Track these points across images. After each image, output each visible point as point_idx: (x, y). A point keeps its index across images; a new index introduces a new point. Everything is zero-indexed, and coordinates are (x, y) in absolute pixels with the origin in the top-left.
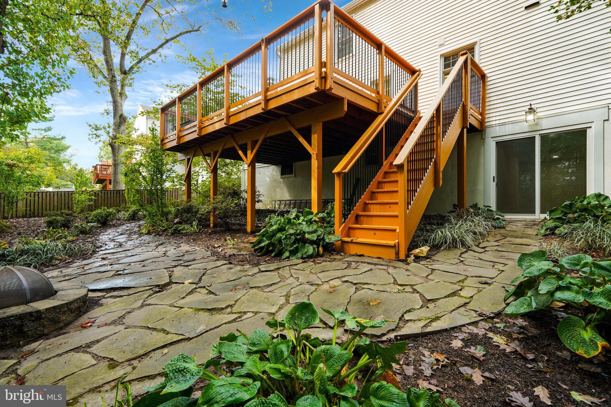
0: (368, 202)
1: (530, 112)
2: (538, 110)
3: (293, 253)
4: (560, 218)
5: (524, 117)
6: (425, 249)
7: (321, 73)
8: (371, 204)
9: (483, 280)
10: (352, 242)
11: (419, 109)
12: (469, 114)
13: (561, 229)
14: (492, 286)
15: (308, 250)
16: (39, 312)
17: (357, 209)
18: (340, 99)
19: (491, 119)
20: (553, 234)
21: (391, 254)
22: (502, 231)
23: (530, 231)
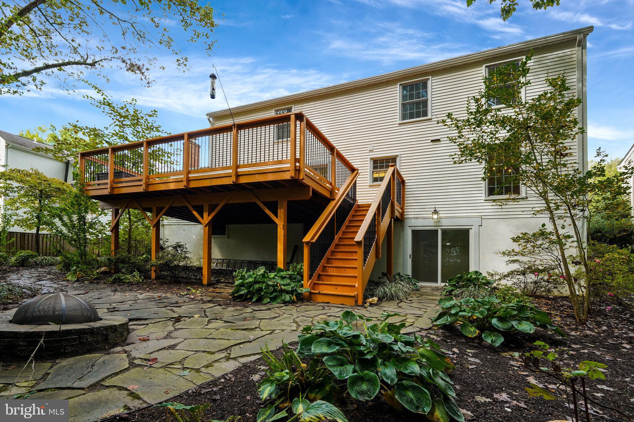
0: (326, 265)
1: (435, 213)
2: (440, 212)
3: (273, 299)
4: (455, 285)
5: (431, 215)
6: (376, 299)
7: (295, 166)
8: (329, 267)
9: (417, 316)
10: (319, 293)
11: (357, 198)
12: (395, 209)
13: (456, 291)
14: (422, 318)
15: (285, 297)
16: (115, 326)
17: (319, 270)
18: (307, 187)
19: (408, 213)
20: (451, 294)
21: (352, 301)
22: (418, 292)
23: (435, 293)
